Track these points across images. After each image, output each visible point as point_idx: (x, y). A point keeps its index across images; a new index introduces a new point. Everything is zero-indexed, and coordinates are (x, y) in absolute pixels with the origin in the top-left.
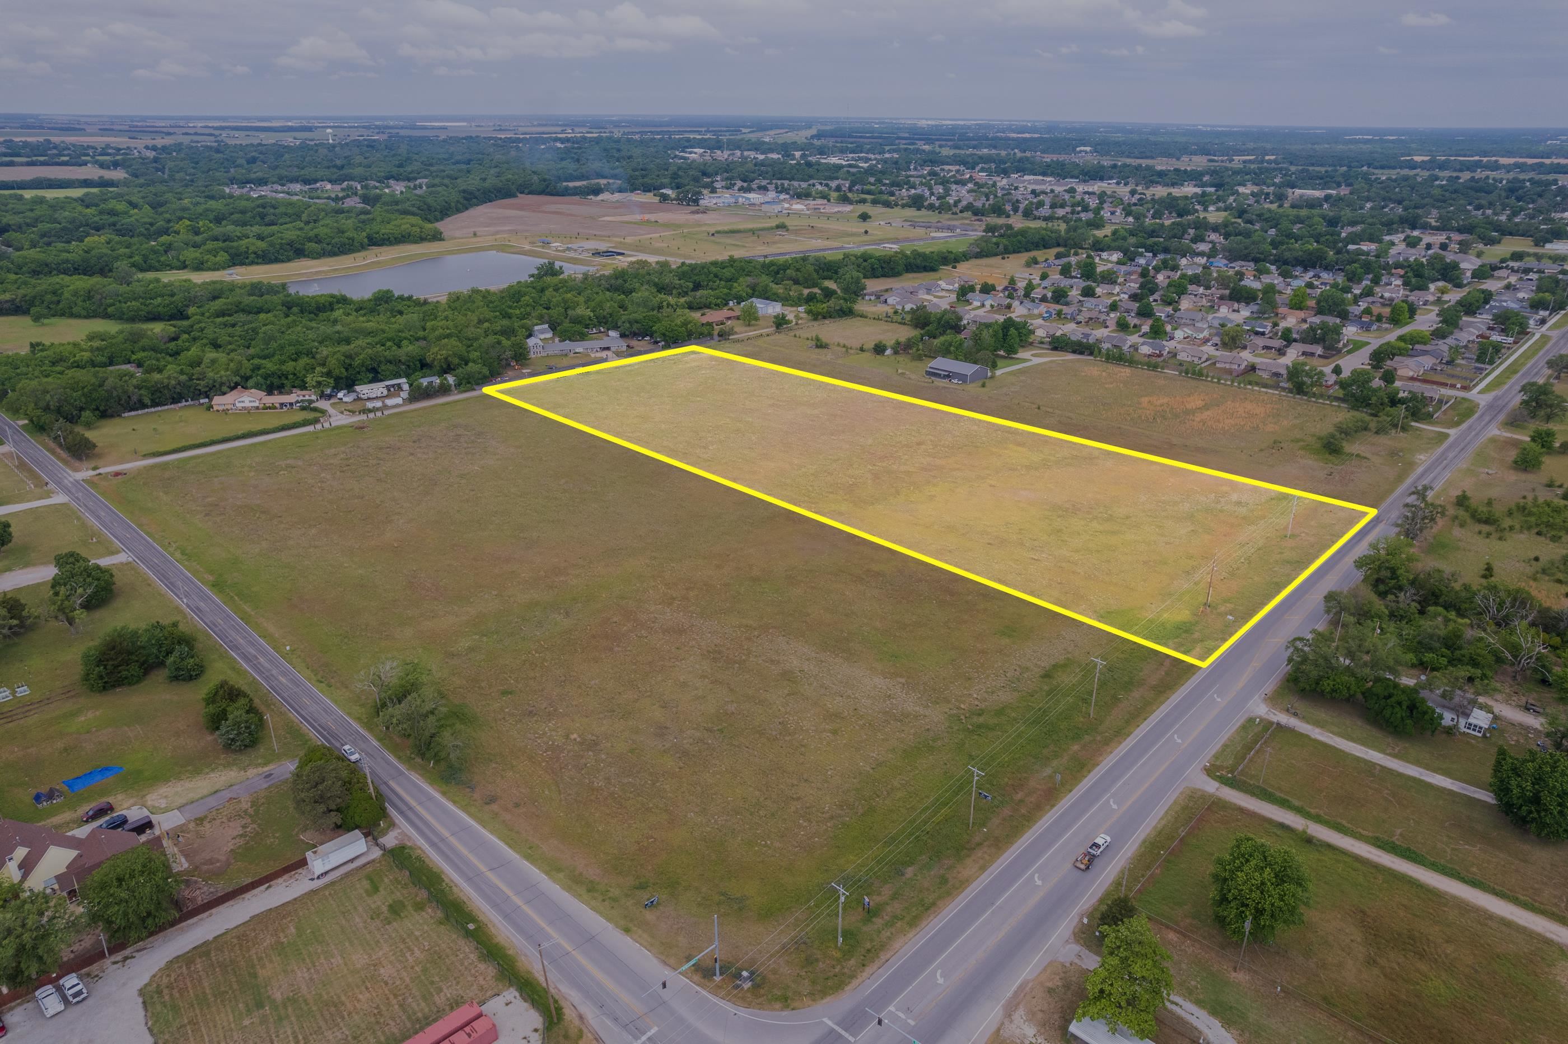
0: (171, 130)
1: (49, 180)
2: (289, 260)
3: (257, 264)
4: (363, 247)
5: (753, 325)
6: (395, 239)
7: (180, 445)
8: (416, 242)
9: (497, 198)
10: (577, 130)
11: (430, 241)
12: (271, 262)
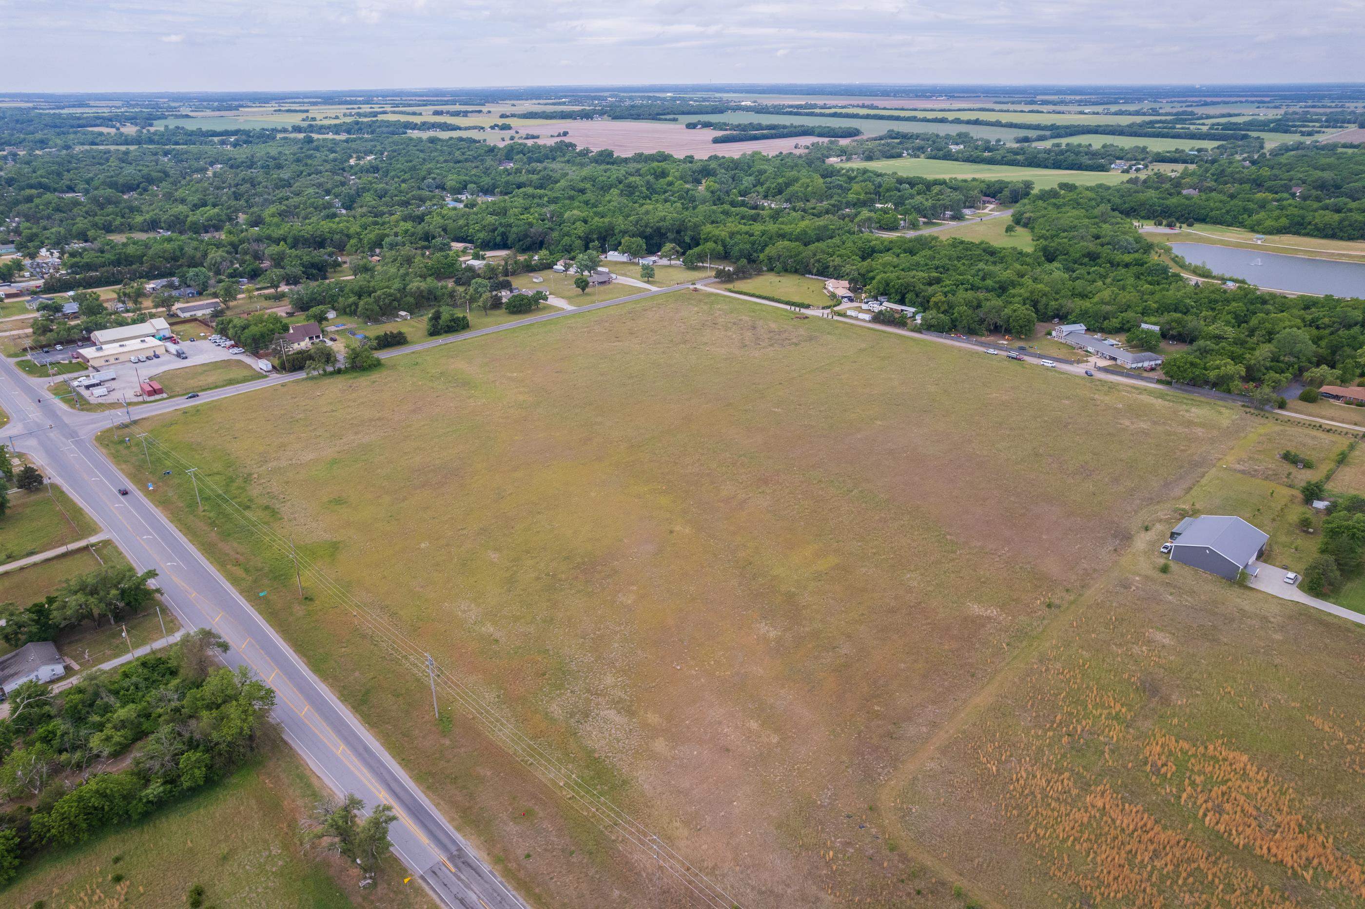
12: (1326, 237)
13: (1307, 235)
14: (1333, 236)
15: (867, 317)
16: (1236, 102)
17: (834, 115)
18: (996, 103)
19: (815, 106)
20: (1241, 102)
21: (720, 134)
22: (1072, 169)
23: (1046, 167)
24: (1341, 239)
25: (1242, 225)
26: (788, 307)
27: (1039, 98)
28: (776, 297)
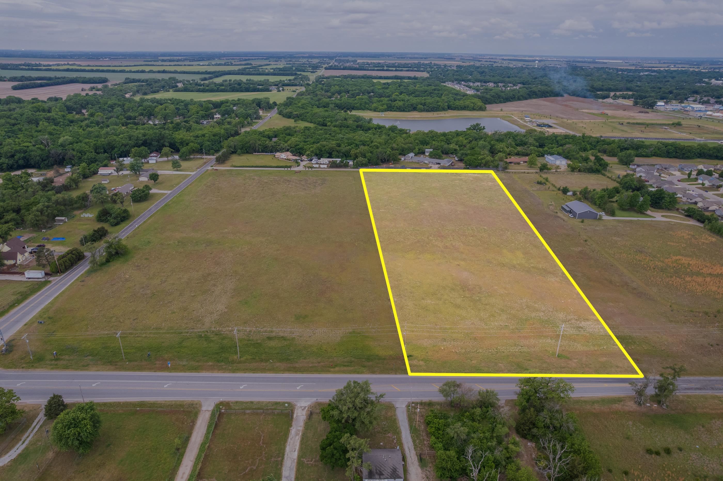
0: (481, 60)
1: (398, 76)
2: (409, 111)
3: (396, 111)
4: (444, 109)
5: (533, 167)
6: (461, 108)
7: (242, 165)
8: (470, 110)
9: (550, 96)
10: (677, 66)
11: (477, 110)
12: (401, 111)
13: (395, 111)
14: (404, 111)
15: (326, 166)
16: (255, 59)
17: (68, 70)
18: (145, 61)
19: (40, 65)
20: (258, 59)
21: (16, 83)
22: (254, 91)
23: (242, 91)
24: (406, 111)
25: (368, 109)
26: (283, 169)
27: (160, 58)
28: (268, 165)
